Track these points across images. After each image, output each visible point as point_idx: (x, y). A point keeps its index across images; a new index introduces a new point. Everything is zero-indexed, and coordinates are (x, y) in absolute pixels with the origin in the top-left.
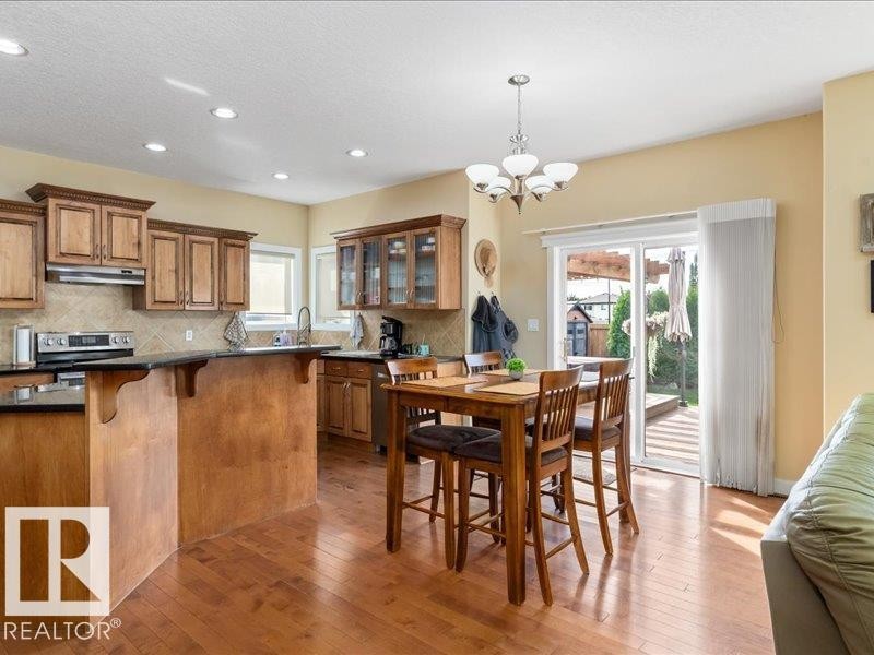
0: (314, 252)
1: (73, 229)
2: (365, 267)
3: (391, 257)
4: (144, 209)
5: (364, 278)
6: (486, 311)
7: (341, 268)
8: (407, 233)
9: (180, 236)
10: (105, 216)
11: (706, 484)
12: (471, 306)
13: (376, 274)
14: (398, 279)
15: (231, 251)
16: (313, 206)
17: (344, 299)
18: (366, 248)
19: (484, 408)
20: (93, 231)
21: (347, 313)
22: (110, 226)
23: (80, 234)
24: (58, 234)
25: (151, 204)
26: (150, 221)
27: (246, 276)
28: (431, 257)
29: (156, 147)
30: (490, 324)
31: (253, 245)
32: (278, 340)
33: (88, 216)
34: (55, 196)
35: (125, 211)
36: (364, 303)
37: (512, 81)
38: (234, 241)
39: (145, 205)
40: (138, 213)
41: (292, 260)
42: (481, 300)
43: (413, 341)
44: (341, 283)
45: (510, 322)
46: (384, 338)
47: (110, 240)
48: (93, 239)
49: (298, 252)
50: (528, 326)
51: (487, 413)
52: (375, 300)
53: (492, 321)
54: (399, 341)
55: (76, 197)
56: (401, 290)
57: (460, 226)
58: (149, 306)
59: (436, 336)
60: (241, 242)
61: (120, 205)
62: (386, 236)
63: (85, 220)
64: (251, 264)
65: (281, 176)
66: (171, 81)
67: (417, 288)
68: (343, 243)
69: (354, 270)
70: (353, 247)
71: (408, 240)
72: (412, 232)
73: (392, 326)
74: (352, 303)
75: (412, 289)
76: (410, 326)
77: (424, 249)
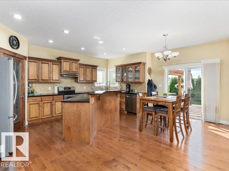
0: (109, 70)
1: (66, 66)
2: (122, 73)
3: (129, 71)
4: (78, 61)
5: (122, 75)
6: (150, 82)
7: (116, 73)
8: (133, 66)
9: (84, 67)
10: (71, 63)
11: (203, 121)
12: (147, 82)
13: (125, 74)
14: (130, 76)
15: (94, 70)
16: (109, 60)
17: (117, 80)
18: (123, 69)
19: (164, 103)
20: (69, 66)
21: (117, 83)
22: (72, 65)
23: (67, 66)
24: (63, 66)
25: (79, 60)
26: (79, 64)
27: (96, 75)
28: (139, 71)
29: (83, 49)
30: (151, 85)
31: (98, 68)
32: (102, 89)
33: (68, 63)
34: (63, 59)
35: (75, 62)
36: (122, 81)
37: (164, 35)
38: (94, 67)
39: (78, 60)
40: (77, 62)
41: (104, 71)
42: (149, 80)
43: (133, 89)
44: (116, 76)
45: (155, 85)
46: (127, 88)
47: (72, 68)
48: (69, 67)
49: (105, 69)
50: (159, 86)
51: (165, 104)
52: (125, 80)
53: (152, 85)
54: (130, 89)
55: (66, 59)
56: (131, 78)
57: (144, 64)
58: (79, 81)
59: (139, 88)
60: (95, 68)
61: (74, 61)
62: (128, 66)
63: (68, 64)
64: (97, 72)
65: (105, 54)
66: (95, 37)
67: (135, 78)
68: (117, 68)
69: (120, 73)
70: (119, 69)
71: (133, 67)
72: (134, 66)
73: (129, 86)
74: (119, 81)
75: (134, 78)
76: (132, 86)
77: (137, 69)
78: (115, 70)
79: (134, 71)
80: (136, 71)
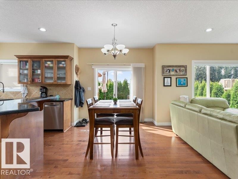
2: (33, 69)
3: (46, 67)
5: (33, 72)
6: (79, 85)
7: (20, 69)
8: (54, 60)
13: (39, 72)
14: (49, 74)
17: (21, 80)
18: (34, 62)
21: (20, 85)
36: (32, 82)
37: (112, 25)
44: (20, 74)
46: (41, 94)
50: (88, 89)
52: (38, 81)
56: (50, 77)
59: (62, 92)
62: (44, 59)
67: (58, 77)
68: (21, 59)
69: (27, 69)
70: (27, 62)
71: (54, 62)
72: (56, 59)
73: (44, 90)
74: (26, 81)
75: (56, 78)
76: (50, 89)
77: (61, 65)
78: (17, 64)
79: (56, 68)
80: (59, 68)
